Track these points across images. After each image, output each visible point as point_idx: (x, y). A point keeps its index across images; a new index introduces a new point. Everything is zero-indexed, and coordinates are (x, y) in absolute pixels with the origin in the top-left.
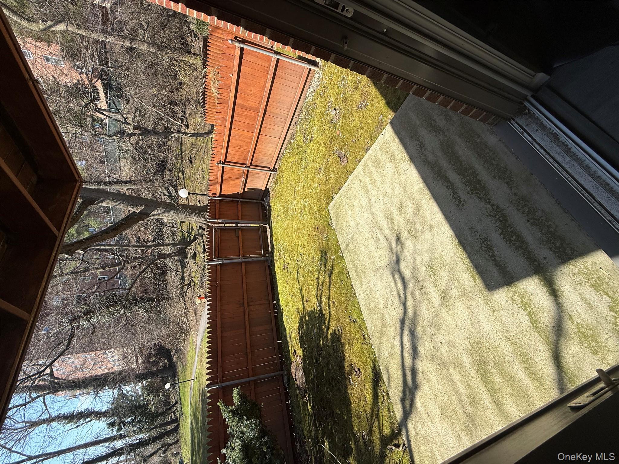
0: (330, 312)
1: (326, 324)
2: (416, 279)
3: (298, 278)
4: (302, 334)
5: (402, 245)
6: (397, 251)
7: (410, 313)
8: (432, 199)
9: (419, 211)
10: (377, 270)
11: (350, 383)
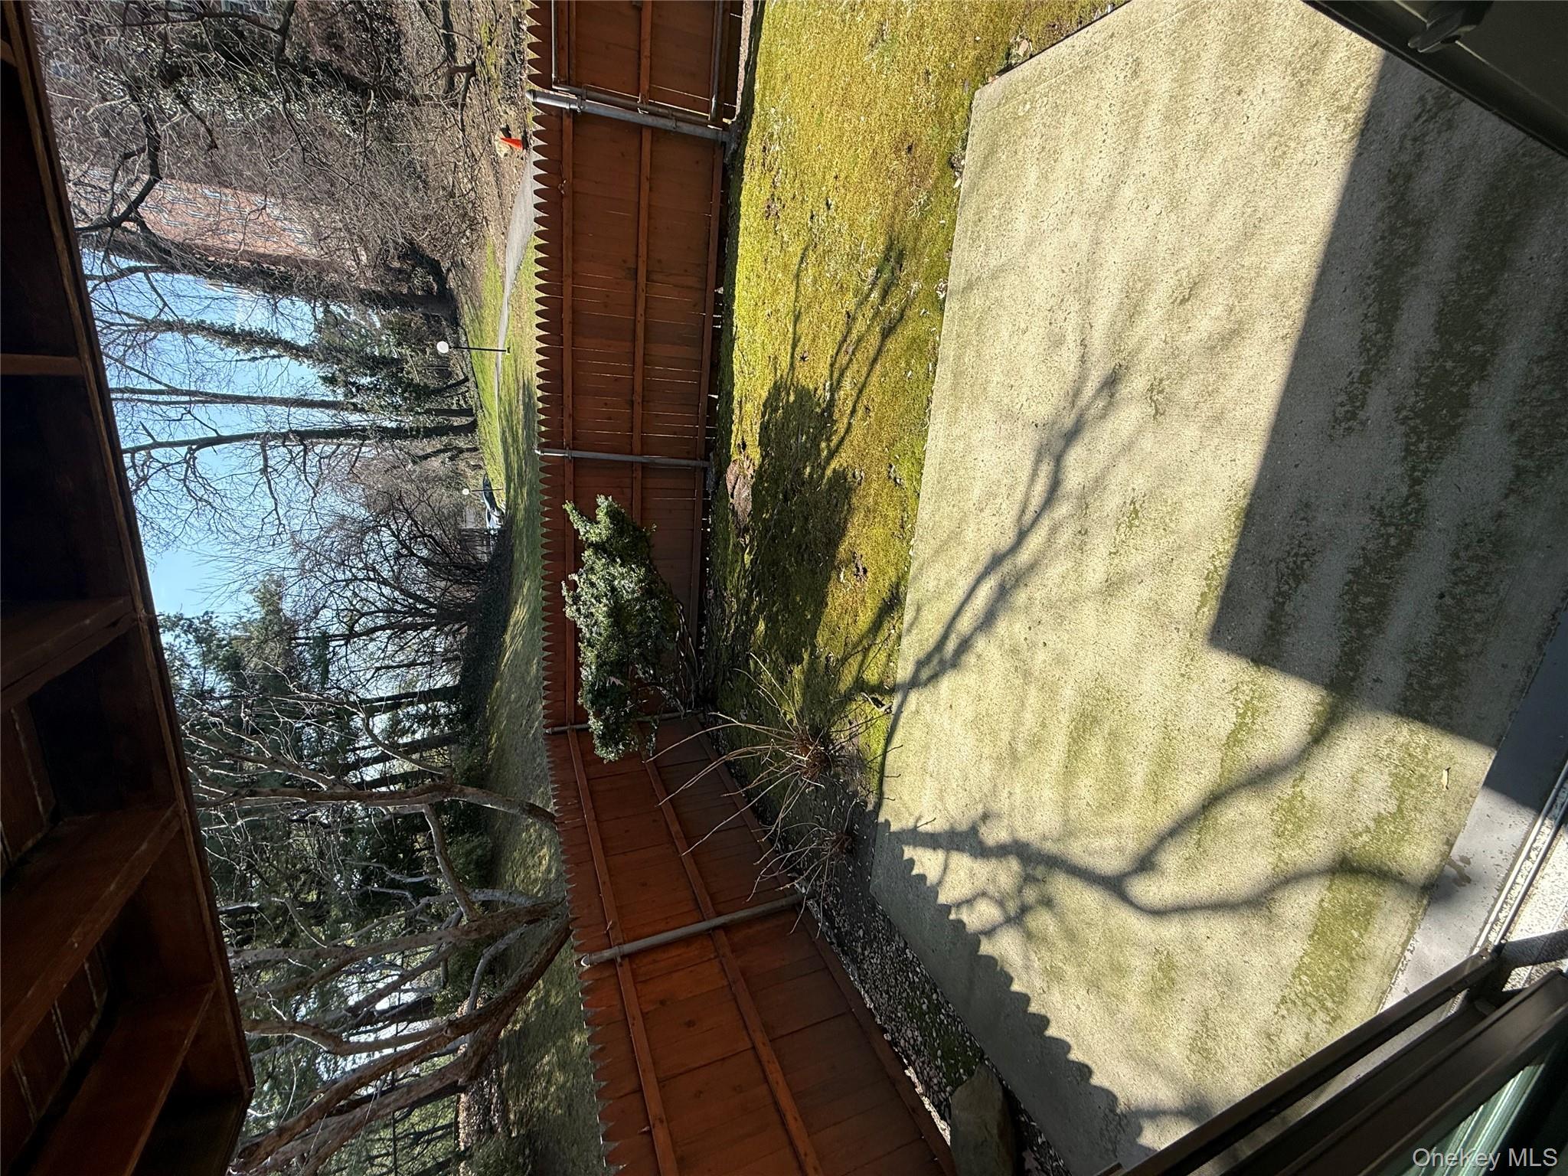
0: (850, 424)
1: (833, 444)
2: (1083, 505)
3: (797, 276)
4: (768, 422)
5: (1110, 403)
6: (1088, 407)
7: (1024, 557)
8: (1291, 343)
9: (1225, 348)
10: (1009, 416)
11: (839, 577)
